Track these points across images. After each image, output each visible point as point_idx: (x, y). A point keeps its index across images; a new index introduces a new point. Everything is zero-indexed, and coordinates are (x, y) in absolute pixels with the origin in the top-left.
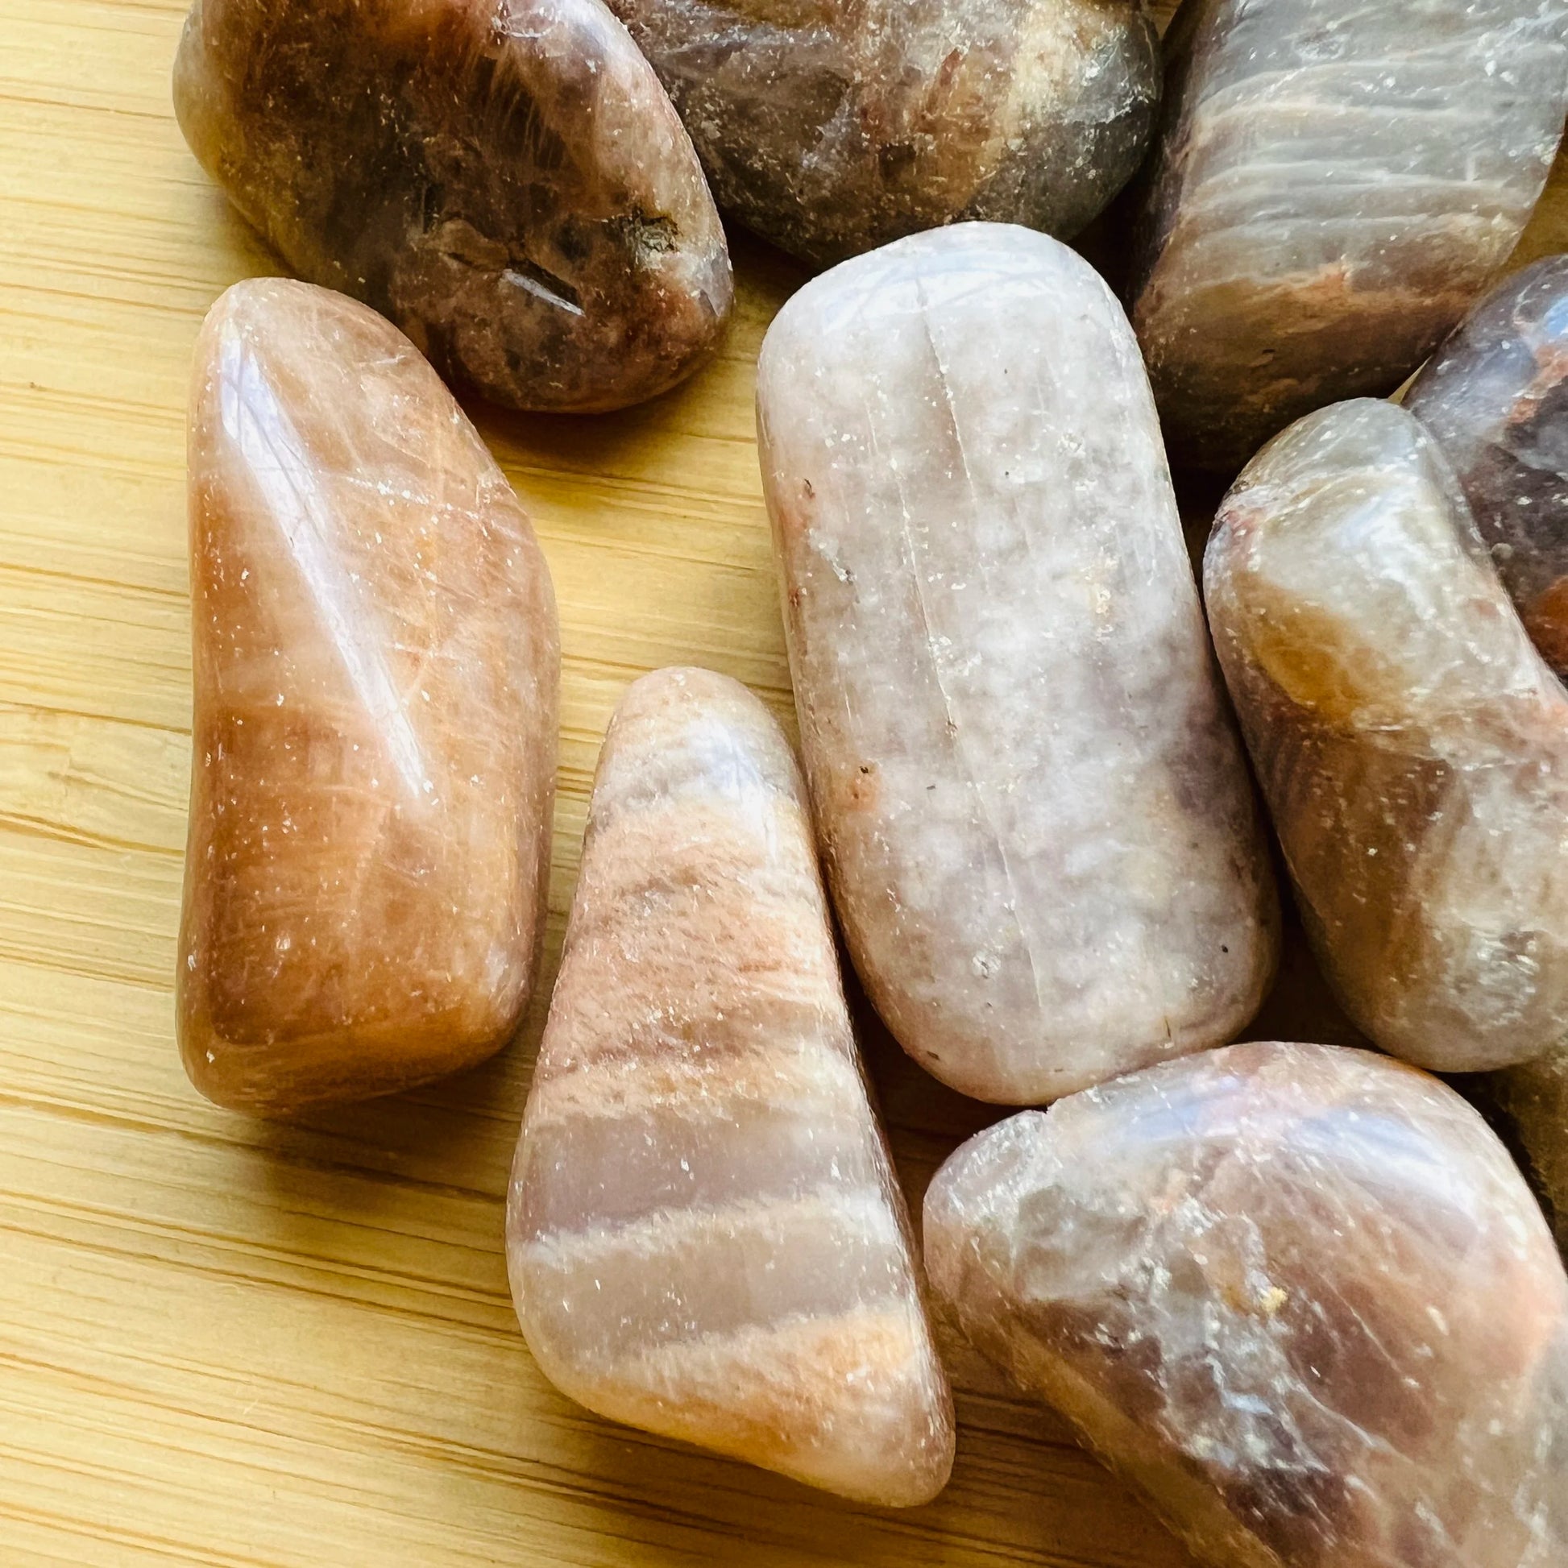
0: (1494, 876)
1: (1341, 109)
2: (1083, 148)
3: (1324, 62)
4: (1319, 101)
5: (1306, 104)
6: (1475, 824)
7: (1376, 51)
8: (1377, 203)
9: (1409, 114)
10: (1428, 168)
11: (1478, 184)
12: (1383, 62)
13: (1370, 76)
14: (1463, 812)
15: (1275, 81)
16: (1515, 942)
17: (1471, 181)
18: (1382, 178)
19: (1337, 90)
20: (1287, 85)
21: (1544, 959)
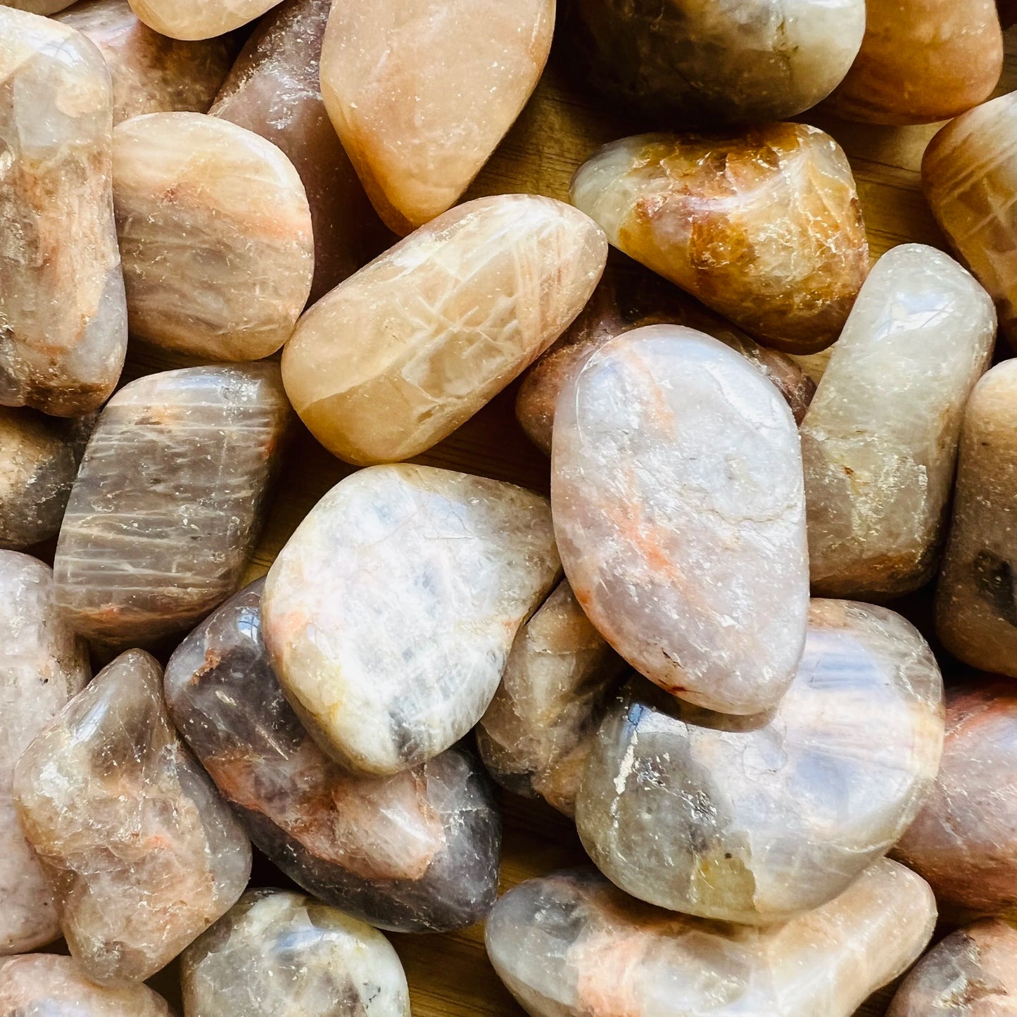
0: (101, 918)
1: (111, 536)
2: (31, 513)
3: (105, 512)
4: (102, 531)
5: (95, 532)
6: (90, 896)
7: (131, 508)
8: (127, 580)
9: (145, 540)
10: (154, 566)
11: (178, 575)
12: (134, 515)
13: (126, 521)
14: (85, 889)
15: (83, 518)
16: (109, 946)
17: (173, 573)
18: (129, 569)
19: (110, 527)
20: (88, 522)
21: (123, 954)
